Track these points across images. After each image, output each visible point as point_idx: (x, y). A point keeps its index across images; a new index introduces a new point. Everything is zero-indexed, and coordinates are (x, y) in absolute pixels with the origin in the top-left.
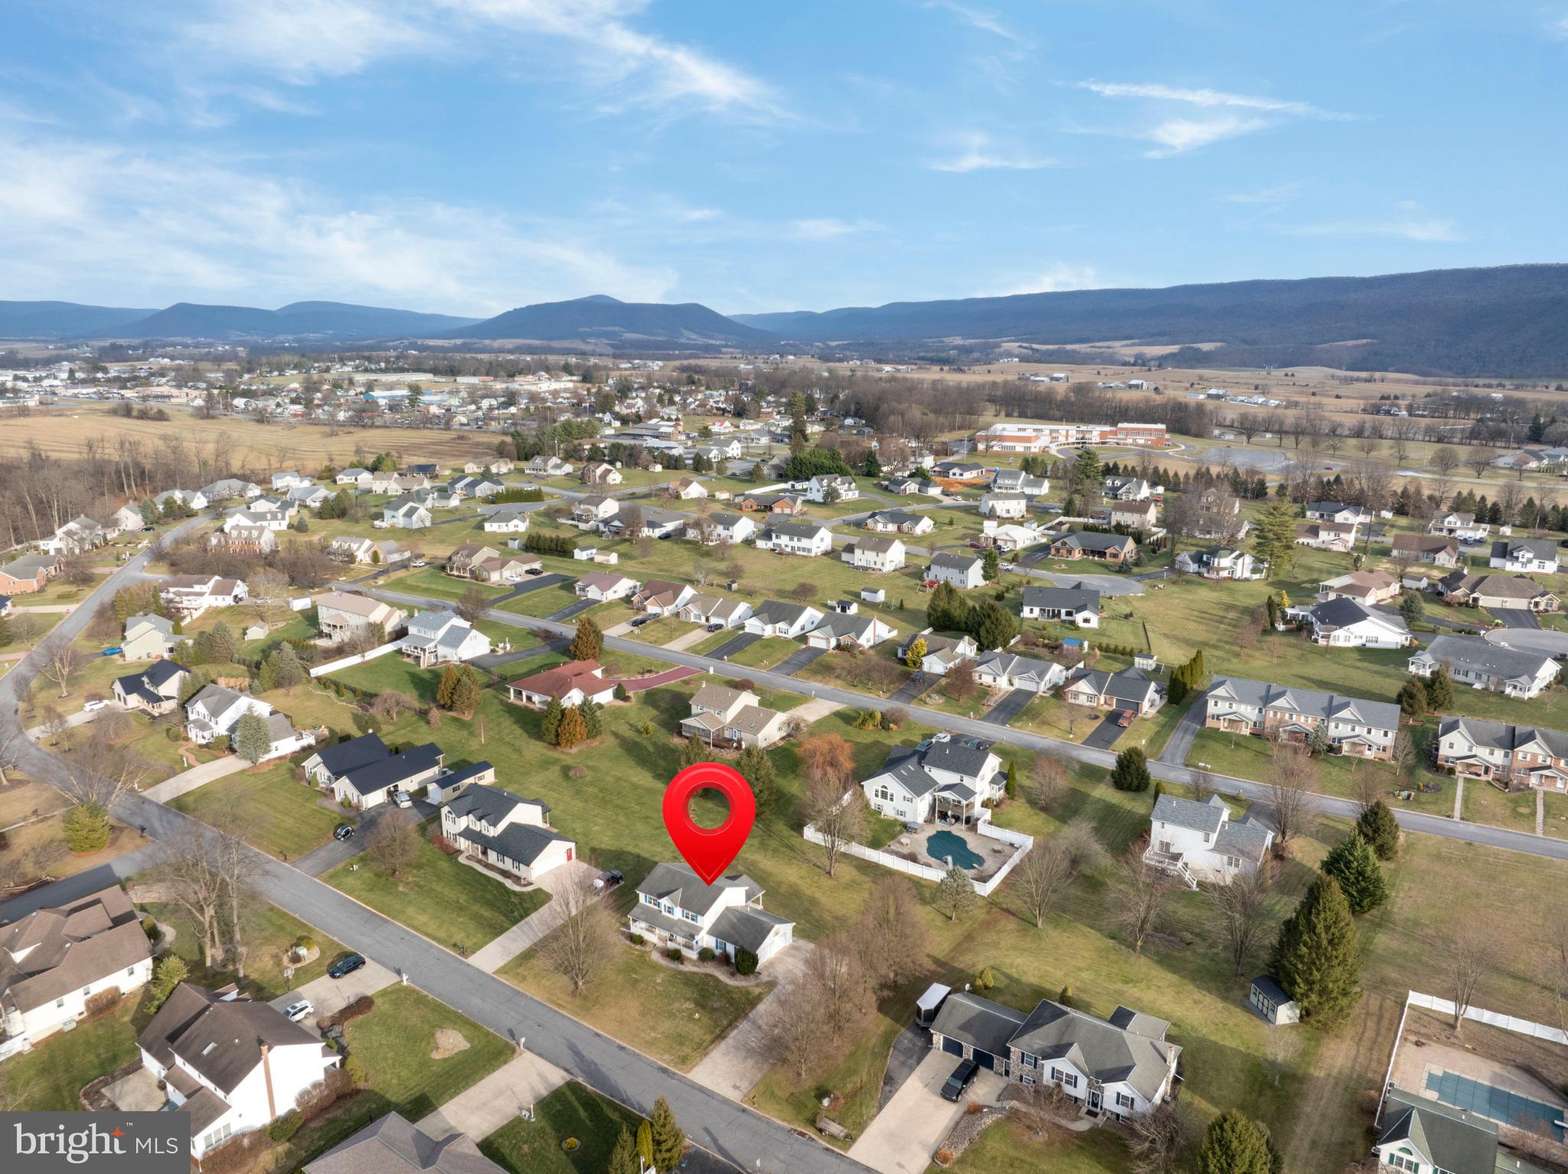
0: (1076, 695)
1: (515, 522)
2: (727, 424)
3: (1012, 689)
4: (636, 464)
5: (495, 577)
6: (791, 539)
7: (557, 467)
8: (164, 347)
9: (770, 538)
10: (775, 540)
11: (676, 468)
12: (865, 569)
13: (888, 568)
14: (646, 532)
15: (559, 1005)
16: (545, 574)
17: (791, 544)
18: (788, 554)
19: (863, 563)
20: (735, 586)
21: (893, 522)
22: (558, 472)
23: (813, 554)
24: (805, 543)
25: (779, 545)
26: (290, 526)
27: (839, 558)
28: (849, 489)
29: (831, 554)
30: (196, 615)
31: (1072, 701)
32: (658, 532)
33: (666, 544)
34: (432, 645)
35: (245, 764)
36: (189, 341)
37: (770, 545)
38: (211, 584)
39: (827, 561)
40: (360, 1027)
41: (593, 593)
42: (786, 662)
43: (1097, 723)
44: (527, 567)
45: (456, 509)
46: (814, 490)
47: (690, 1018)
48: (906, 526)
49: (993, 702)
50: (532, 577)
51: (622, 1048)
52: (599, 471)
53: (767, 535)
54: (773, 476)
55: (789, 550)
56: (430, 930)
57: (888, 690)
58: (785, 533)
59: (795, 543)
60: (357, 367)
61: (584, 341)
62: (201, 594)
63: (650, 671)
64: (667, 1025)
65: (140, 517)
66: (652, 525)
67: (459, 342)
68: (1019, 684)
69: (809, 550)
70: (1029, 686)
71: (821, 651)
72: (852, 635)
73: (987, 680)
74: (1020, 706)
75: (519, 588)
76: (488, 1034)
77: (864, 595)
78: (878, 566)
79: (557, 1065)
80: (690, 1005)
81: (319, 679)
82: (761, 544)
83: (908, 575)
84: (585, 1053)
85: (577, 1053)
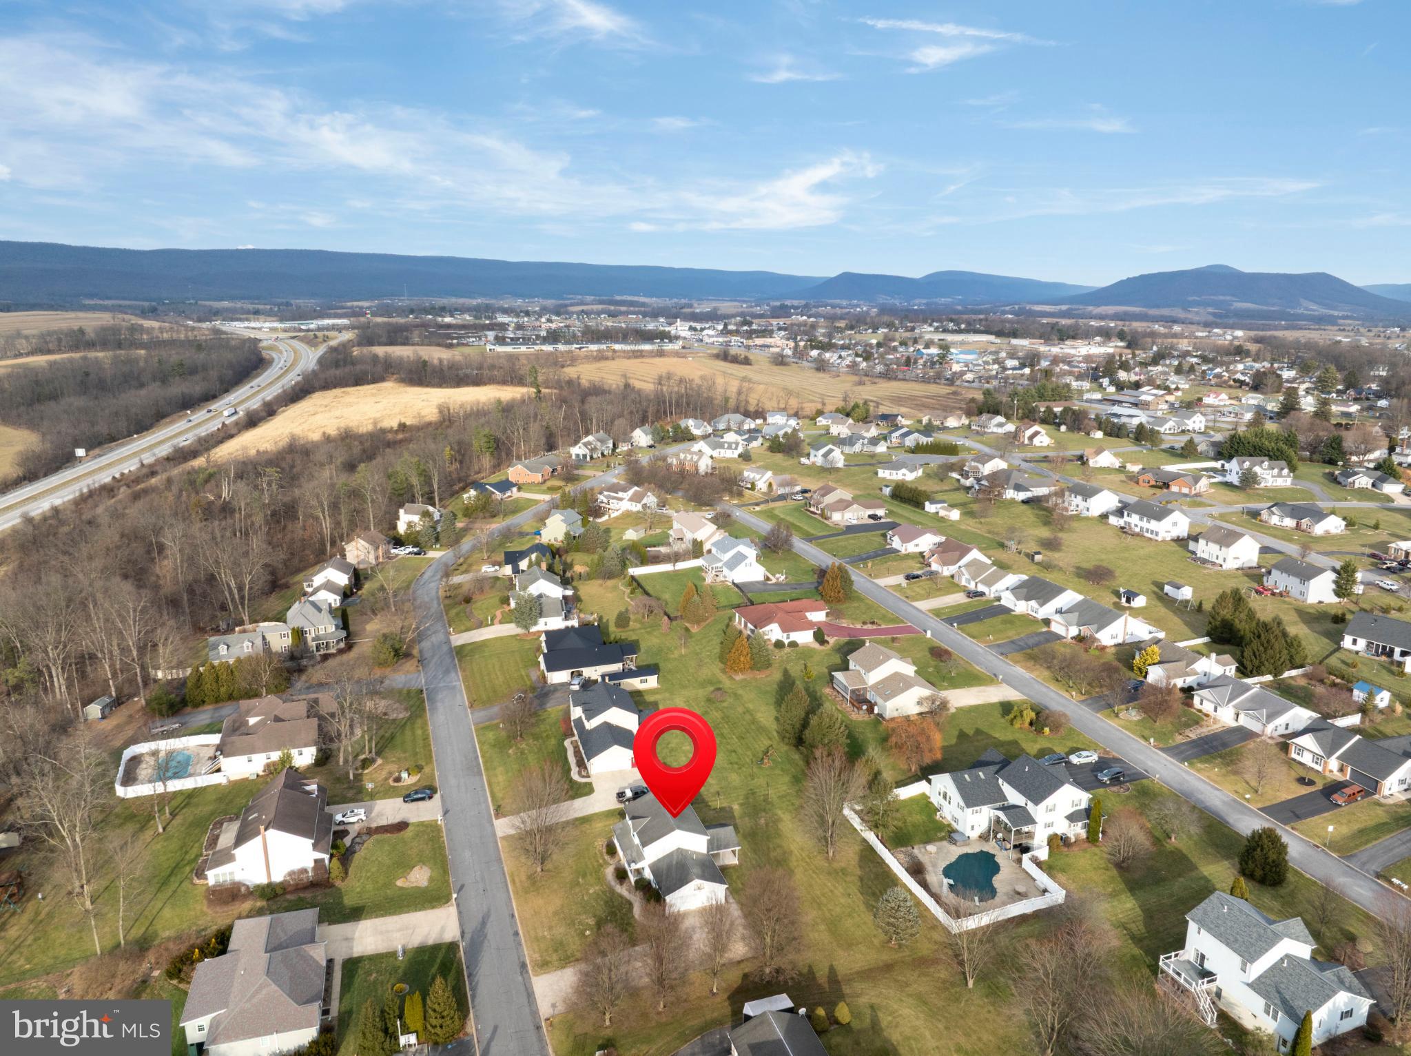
0: (1301, 750)
1: (904, 471)
2: (1224, 396)
3: (1234, 724)
4: (1079, 429)
5: (836, 517)
6: (1141, 519)
7: (1000, 425)
8: (817, 307)
9: (1122, 515)
10: (1126, 518)
11: (1118, 436)
12: (1204, 561)
13: (1230, 565)
14: (1010, 494)
15: (513, 882)
16: (883, 520)
17: (1140, 524)
18: (1138, 535)
19: (1205, 556)
20: (1038, 558)
21: (1292, 516)
22: (1000, 430)
23: (1159, 539)
24: (1153, 525)
25: (1129, 524)
26: (740, 456)
27: (1186, 547)
28: (1280, 475)
29: (1181, 542)
30: (616, 514)
31: (1294, 755)
32: (1022, 496)
33: (1025, 507)
34: (719, 565)
35: (520, 631)
36: (844, 303)
37: (1121, 522)
38: (631, 492)
39: (1175, 547)
40: (378, 841)
41: (896, 543)
42: (1013, 642)
43: (1305, 790)
44: (871, 512)
45: (881, 454)
46: (1234, 473)
47: (582, 934)
48: (1305, 522)
49: (1193, 734)
50: (871, 521)
51: (516, 934)
52: (1029, 433)
53: (1119, 512)
54: (1212, 454)
55: (1137, 530)
56: (496, 789)
57: (1087, 692)
58: (1136, 513)
59: (1144, 524)
60: (937, 328)
61: (1185, 309)
62: (621, 499)
63: (873, 623)
64: (560, 931)
65: (650, 437)
66: (1018, 488)
67: (1064, 308)
68: (1244, 721)
69: (1157, 534)
70: (1254, 726)
71: (1058, 637)
72: (1093, 627)
73: (1208, 707)
74: (1225, 745)
75: (851, 529)
76: (447, 882)
77: (1167, 588)
78: (1220, 561)
79: (461, 925)
80: (591, 921)
81: (633, 578)
82: (1113, 520)
83: (1248, 576)
84: (488, 925)
85: (484, 923)
